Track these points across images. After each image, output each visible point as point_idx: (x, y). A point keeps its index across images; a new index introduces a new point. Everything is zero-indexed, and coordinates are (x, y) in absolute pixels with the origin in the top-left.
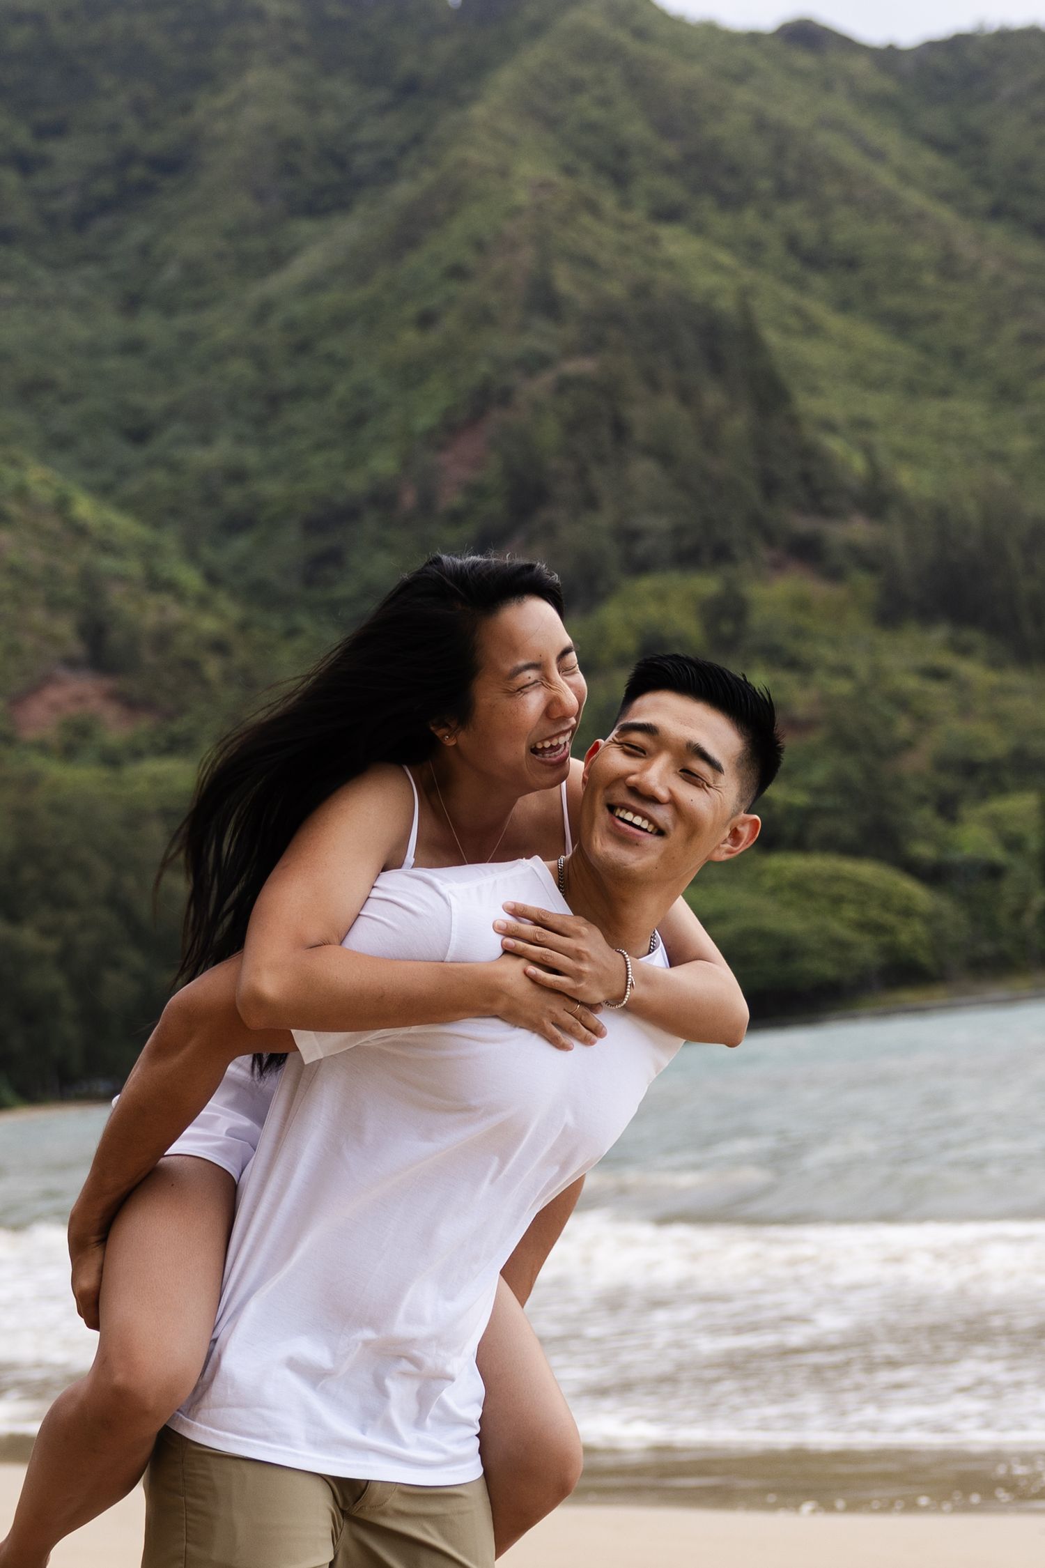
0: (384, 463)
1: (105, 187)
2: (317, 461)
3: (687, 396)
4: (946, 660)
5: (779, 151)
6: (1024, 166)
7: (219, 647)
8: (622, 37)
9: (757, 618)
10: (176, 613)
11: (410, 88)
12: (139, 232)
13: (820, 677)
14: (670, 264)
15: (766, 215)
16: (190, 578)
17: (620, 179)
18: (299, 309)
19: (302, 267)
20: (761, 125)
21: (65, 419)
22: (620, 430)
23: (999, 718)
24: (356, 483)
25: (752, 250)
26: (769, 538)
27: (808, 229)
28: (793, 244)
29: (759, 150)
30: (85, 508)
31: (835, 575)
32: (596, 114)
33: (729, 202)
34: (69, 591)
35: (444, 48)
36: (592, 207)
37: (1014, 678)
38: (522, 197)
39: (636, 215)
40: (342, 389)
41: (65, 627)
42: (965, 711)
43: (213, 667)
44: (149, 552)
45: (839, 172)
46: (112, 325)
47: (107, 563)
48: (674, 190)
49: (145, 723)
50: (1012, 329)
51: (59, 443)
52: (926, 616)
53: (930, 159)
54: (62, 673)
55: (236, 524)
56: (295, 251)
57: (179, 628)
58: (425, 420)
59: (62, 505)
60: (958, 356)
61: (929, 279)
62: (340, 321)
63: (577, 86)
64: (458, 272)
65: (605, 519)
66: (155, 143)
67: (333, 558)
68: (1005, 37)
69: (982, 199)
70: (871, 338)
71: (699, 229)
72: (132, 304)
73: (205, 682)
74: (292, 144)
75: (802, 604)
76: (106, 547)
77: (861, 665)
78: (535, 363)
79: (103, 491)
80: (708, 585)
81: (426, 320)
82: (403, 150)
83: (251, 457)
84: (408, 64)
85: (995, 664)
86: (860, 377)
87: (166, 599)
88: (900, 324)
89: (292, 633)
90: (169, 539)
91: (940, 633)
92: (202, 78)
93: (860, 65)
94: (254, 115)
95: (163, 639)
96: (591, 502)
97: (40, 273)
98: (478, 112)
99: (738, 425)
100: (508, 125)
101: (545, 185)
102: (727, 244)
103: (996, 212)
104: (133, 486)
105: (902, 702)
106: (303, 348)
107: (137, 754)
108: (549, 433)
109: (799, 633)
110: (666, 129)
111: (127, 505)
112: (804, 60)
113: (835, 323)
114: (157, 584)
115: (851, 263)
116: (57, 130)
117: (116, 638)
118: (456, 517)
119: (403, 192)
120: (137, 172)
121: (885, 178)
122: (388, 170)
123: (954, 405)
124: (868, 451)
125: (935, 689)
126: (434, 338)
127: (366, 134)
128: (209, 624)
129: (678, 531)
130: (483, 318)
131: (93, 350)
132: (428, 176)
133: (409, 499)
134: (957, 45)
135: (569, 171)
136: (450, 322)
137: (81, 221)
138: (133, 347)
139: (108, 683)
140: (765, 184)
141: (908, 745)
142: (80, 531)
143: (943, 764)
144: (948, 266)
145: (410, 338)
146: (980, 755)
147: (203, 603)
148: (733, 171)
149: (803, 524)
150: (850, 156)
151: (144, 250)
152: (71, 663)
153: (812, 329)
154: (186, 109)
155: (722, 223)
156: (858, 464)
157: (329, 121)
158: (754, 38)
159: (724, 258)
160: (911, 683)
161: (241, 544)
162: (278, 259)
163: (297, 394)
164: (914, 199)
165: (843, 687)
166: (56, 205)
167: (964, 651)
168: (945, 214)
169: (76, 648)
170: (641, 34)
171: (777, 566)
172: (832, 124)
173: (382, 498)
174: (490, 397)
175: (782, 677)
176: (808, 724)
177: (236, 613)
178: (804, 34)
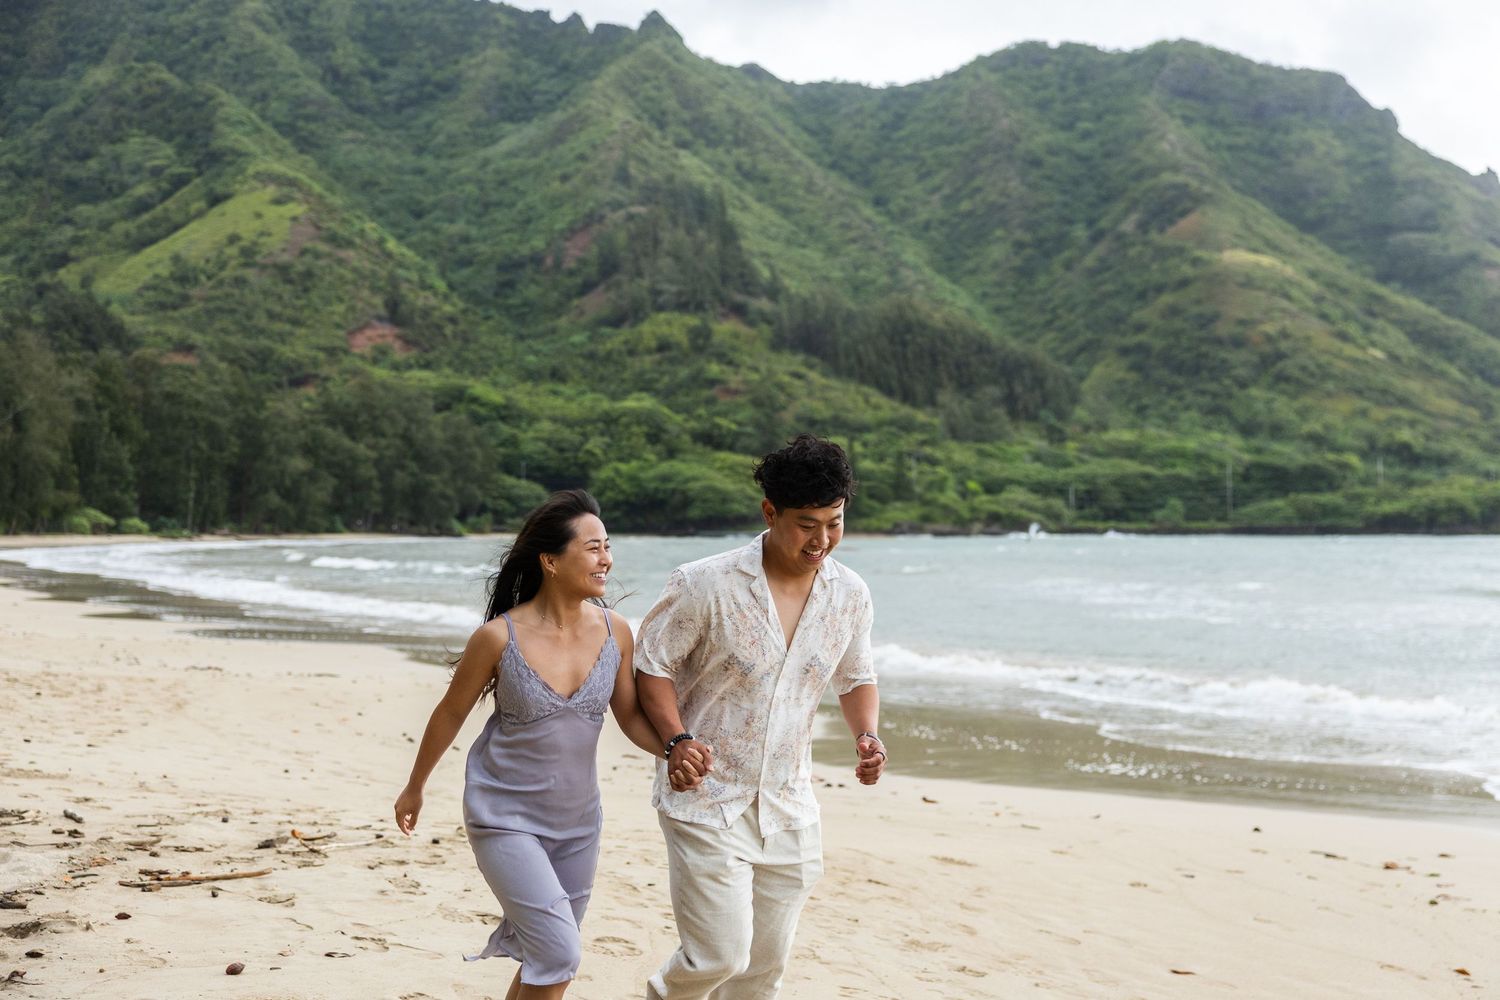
0: (539, 243)
1: (412, 93)
2: (505, 237)
3: (689, 231)
4: (803, 370)
5: (737, 123)
6: (848, 146)
7: (453, 320)
8: (669, 59)
9: (716, 339)
10: (433, 301)
11: (565, 67)
12: (427, 117)
13: (743, 370)
14: (682, 168)
15: (728, 152)
16: (441, 285)
17: (661, 125)
18: (503, 164)
19: (505, 145)
20: (730, 110)
21: (382, 202)
22: (657, 242)
23: (826, 400)
24: (525, 250)
25: (720, 167)
26: (722, 301)
27: (747, 161)
28: (739, 167)
29: (728, 121)
30: (392, 245)
31: (751, 324)
32: (653, 93)
33: (711, 143)
34: (382, 283)
35: (584, 52)
36: (649, 136)
37: (834, 382)
38: (616, 126)
39: (668, 143)
40: (520, 205)
41: (378, 300)
42: (810, 394)
43: (449, 330)
44: (423, 270)
45: (765, 137)
46: (410, 160)
47: (401, 272)
48: (687, 135)
49: (414, 352)
50: (836, 221)
51: (378, 213)
52: (794, 348)
53: (805, 137)
54: (375, 322)
55: (465, 262)
56: (502, 137)
57: (434, 308)
58: (559, 226)
59: (381, 242)
60: (811, 230)
61: (801, 192)
62: (522, 173)
63: (646, 79)
64: (582, 158)
65: (646, 283)
66: (439, 76)
67: (509, 285)
68: (845, 85)
69: (827, 159)
70: (771, 215)
71: (696, 154)
72: (420, 151)
73: (445, 336)
74: (506, 87)
75: (736, 336)
76: (401, 265)
77: (763, 367)
78: (617, 205)
79: (400, 238)
80: (693, 321)
81: (565, 178)
82: (559, 97)
83: (474, 232)
84: (566, 56)
85: (824, 375)
86: (765, 232)
87: (428, 293)
88: (786, 211)
89: (487, 318)
90: (432, 266)
91: (800, 357)
92: (465, 48)
93: (777, 89)
94: (489, 70)
95: (426, 313)
96: (639, 274)
97: (377, 130)
98: (598, 83)
99: (712, 247)
100: (611, 92)
101: (628, 122)
102: (709, 162)
103: (833, 166)
104: (414, 238)
105: (781, 387)
106: (503, 183)
107: (410, 367)
108: (622, 238)
109: (734, 349)
110: (686, 104)
111: (410, 246)
112: (752, 83)
113: (756, 206)
114: (425, 286)
115: (765, 180)
116: (392, 63)
117: (403, 308)
118: (571, 273)
119: (558, 116)
120: (429, 89)
121: (786, 144)
122: (551, 105)
123: (807, 252)
124: (772, 268)
125: (797, 383)
126: (568, 187)
127: (542, 86)
128: (448, 308)
129: (680, 294)
130: (592, 180)
131: (399, 170)
132: (571, 111)
133: (549, 261)
134: (823, 85)
135: (638, 118)
136: (576, 181)
137: (399, 107)
138: (420, 171)
139: (397, 331)
140: (729, 137)
141: (784, 408)
142: (389, 255)
143: (799, 419)
144: (810, 187)
145: (556, 184)
146: (818, 416)
147: (446, 297)
148: (714, 129)
149: (739, 298)
150: (769, 130)
151: (428, 126)
152: (380, 319)
153: (745, 208)
154: (456, 62)
155: (708, 153)
156: (766, 273)
157: (524, 78)
158: (729, 69)
159: (708, 169)
160: (786, 379)
161: (466, 272)
162: (494, 140)
163: (499, 204)
164: (797, 154)
165: (755, 377)
166: (388, 98)
167: (811, 367)
168: (810, 163)
169: (382, 311)
170: (678, 59)
171: (725, 316)
172: (764, 115)
173: (536, 259)
174: (592, 219)
175: (725, 368)
176: (736, 392)
177: (461, 305)
178: (753, 71)
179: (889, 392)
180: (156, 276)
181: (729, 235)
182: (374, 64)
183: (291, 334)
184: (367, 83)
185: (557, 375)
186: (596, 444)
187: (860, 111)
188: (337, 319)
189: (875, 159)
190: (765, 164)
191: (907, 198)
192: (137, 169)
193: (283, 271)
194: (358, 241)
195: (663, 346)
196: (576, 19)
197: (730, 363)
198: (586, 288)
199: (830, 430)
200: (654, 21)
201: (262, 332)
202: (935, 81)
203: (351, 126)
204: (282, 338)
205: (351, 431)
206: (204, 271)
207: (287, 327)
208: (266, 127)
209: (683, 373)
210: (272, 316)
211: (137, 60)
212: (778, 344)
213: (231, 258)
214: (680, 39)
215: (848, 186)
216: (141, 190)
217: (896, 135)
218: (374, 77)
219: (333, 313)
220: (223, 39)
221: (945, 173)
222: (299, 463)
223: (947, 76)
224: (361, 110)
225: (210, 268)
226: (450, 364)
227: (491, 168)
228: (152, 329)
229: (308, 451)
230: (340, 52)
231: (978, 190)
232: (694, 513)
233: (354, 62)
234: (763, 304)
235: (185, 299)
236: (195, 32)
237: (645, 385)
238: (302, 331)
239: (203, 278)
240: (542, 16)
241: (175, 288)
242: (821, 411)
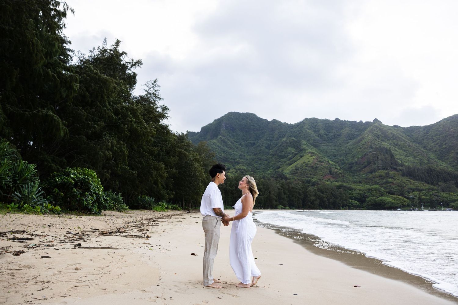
0: (356, 160)
1: (333, 137)
2: (350, 159)
3: (384, 155)
4: (409, 180)
5: (393, 136)
6: (417, 138)
7: (341, 174)
8: (379, 126)
9: (390, 175)
10: (337, 171)
11: (360, 130)
12: (336, 140)
13: (396, 180)
14: (383, 145)
15: (392, 141)
16: (339, 168)
17: (378, 138)
18: (349, 147)
19: (349, 144)
20: (391, 134)
21: (329, 155)
22: (378, 158)
23: (414, 185)
24: (354, 161)
25: (391, 144)
26: (391, 168)
27: (396, 143)
28: (394, 144)
29: (391, 136)
30: (330, 162)
31: (398, 171)
32: (376, 132)
33: (388, 140)
34: (328, 168)
35: (363, 127)
36: (376, 140)
37: (416, 182)
38: (369, 139)
39: (380, 141)
40: (353, 154)
41: (328, 171)
42: (410, 184)
43: (340, 175)
44: (336, 165)
45: (399, 138)
46: (333, 148)
47: (332, 166)
48: (383, 139)
49: (334, 179)
50: (415, 152)
51: (328, 156)
52: (407, 176)
53: (408, 137)
54: (327, 175)
55: (343, 164)
58: (359, 157)
59: (328, 161)
60: (410, 154)
61: (407, 147)
62: (353, 148)
63: (375, 130)
64: (363, 145)
65: (376, 165)
66: (338, 134)
67: (351, 167)
68: (415, 127)
69: (413, 140)
70: (401, 151)
71: (385, 142)
72: (335, 146)
73: (340, 176)
74: (349, 134)
75: (395, 174)
76: (332, 165)
77: (400, 179)
78: (370, 152)
79: (332, 160)
80: (386, 172)
81: (360, 148)
82: (359, 135)
83: (344, 158)
84: (360, 128)
85: (414, 180)
86: (400, 155)
87: (336, 169)
88: (405, 151)
89: (347, 173)
90: (337, 165)
92: (342, 129)
93: (401, 129)
94: (346, 131)
95: (336, 172)
96: (375, 164)
97: (327, 143)
98: (366, 132)
99: (389, 158)
100: (368, 133)
101: (372, 138)
103: (414, 142)
104: (334, 160)
105: (404, 183)
106: (349, 150)
107: (333, 182)
109: (394, 176)
110: (383, 134)
111: (333, 162)
112: (396, 128)
113: (398, 150)
114: (336, 168)
115: (400, 145)
116: (330, 132)
117: (332, 172)
118: (362, 164)
119: (359, 138)
120: (336, 136)
121: (403, 138)
122: (357, 136)
123: (409, 158)
124: (401, 161)
125: (408, 182)
126: (361, 150)
127: (356, 133)
128: (340, 172)
129: (383, 167)
130: (366, 148)
131: (331, 150)
132: (361, 137)
133: (358, 163)
134: (411, 127)
135: (374, 137)
136: (363, 149)
137: (331, 139)
138: (335, 149)
139: (331, 176)
140: (392, 139)
141: (405, 187)
142: (330, 163)
143: (408, 189)
144: (409, 146)
145: (359, 149)
147: (340, 170)
148: (389, 137)
149: (395, 167)
150: (400, 136)
151: (336, 142)
152: (328, 174)
153: (396, 151)
154: (340, 131)
155: (388, 142)
156: (400, 162)
157: (352, 132)
158: (391, 126)
159: (388, 144)
160: (405, 181)
161: (343, 166)
162: (348, 143)
163: (349, 154)
164: (406, 140)
165: (399, 181)
166: (329, 138)
167: (411, 179)
168: (409, 141)
169: (329, 173)
170: (381, 126)
171: (392, 170)
172: (399, 134)
173: (356, 163)
174: (366, 154)
175: (393, 180)
176: (395, 184)
177: (342, 171)
178: (396, 126)
179: (428, 183)
180: (293, 169)
181: (392, 156)
182: (327, 133)
183: (314, 177)
184: (326, 136)
185: (360, 182)
186: (367, 194)
187: (419, 131)
188: (321, 174)
189: (423, 140)
190: (400, 143)
191: (430, 146)
192: (290, 153)
193: (312, 167)
194: (324, 161)
195: (380, 176)
196: (361, 121)
197: (394, 179)
198: (365, 167)
199: (415, 191)
200: (376, 120)
201: (309, 177)
202: (435, 124)
203: (323, 143)
204: (312, 178)
205: (322, 193)
206: (300, 168)
207: (313, 176)
208: (310, 145)
209: (384, 181)
210: (311, 174)
211: (289, 136)
212: (403, 175)
213: (304, 165)
214: (381, 123)
215: (417, 145)
216: (290, 156)
217: (427, 135)
218: (327, 135)
219: (320, 173)
220: (302, 132)
221: (439, 140)
222: (313, 198)
223: (437, 123)
224: (325, 140)
225: (301, 167)
226: (340, 181)
227: (347, 148)
228: (292, 177)
229: (315, 196)
230: (321, 132)
231: (447, 143)
232: (387, 206)
233: (323, 133)
234: (400, 168)
235: (297, 173)
236: (298, 131)
237: (377, 184)
238: (316, 177)
239: (300, 169)
240: (355, 122)
241: (296, 171)
242: (413, 187)
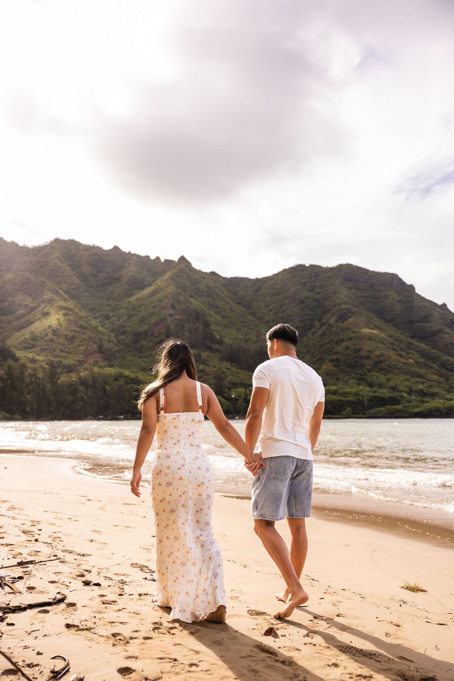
0: (146, 327)
1: (107, 281)
2: (136, 326)
3: (194, 323)
4: (230, 367)
5: (209, 290)
6: (243, 297)
7: (119, 352)
8: (187, 270)
9: (202, 357)
10: (113, 346)
11: (155, 273)
12: (111, 288)
13: (211, 367)
14: (192, 304)
15: (206, 299)
16: (115, 340)
17: (185, 291)
18: (135, 303)
19: (135, 297)
20: (206, 286)
21: (97, 315)
22: (183, 327)
23: (237, 377)
24: (142, 329)
25: (203, 303)
26: (204, 346)
27: (212, 302)
28: (209, 303)
29: (206, 289)
31: (214, 353)
32: (182, 281)
33: (201, 296)
34: (96, 340)
35: (160, 268)
36: (181, 294)
37: (239, 371)
38: (170, 291)
39: (187, 296)
40: (140, 316)
41: (95, 346)
42: (232, 375)
43: (117, 355)
44: (110, 336)
46: (106, 302)
47: (102, 336)
48: (193, 293)
49: (106, 362)
50: (240, 320)
51: (96, 318)
52: (227, 360)
53: (230, 294)
54: (94, 353)
55: (123, 333)
56: (135, 294)
57: (113, 348)
58: (152, 322)
59: (97, 327)
60: (232, 323)
61: (229, 311)
62: (141, 306)
63: (180, 276)
64: (160, 301)
66: (115, 276)
67: (137, 341)
68: (242, 278)
69: (237, 301)
70: (219, 318)
71: (196, 299)
72: (109, 299)
73: (116, 357)
74: (136, 279)
75: (209, 356)
76: (102, 334)
77: (217, 366)
78: (171, 315)
79: (102, 326)
81: (154, 307)
82: (153, 282)
83: (126, 324)
84: (155, 269)
85: (237, 369)
86: (217, 324)
87: (111, 344)
88: (224, 317)
89: (130, 351)
90: (112, 335)
91: (229, 363)
92: (123, 267)
93: (221, 279)
94: (131, 273)
95: (110, 349)
97: (95, 292)
99: (201, 328)
101: (174, 290)
102: (200, 302)
103: (239, 303)
104: (107, 326)
105: (223, 373)
106: (135, 309)
107: (105, 367)
108: (172, 326)
109: (208, 361)
110: (192, 284)
111: (106, 328)
112: (213, 277)
113: (215, 316)
114: (110, 341)
115: (217, 307)
116: (100, 272)
117: (104, 348)
118: (156, 337)
119: (152, 288)
120: (112, 280)
121: (224, 296)
122: (150, 285)
123: (231, 330)
124: (220, 335)
125: (228, 371)
126: (155, 310)
127: (147, 279)
128: (117, 348)
130: (164, 308)
131: (102, 305)
132: (156, 286)
133: (149, 333)
134: (236, 278)
135: (177, 288)
136: (158, 308)
137: (102, 286)
138: (109, 305)
139: (101, 355)
140: (206, 294)
141: (224, 379)
142: (99, 332)
143: (229, 383)
144: (231, 309)
145: (152, 309)
146: (234, 382)
147: (117, 345)
148: (201, 292)
149: (210, 345)
150: (219, 292)
151: (112, 291)
152: (96, 352)
153: (211, 316)
154: (121, 271)
155: (200, 299)
156: (218, 336)
157: (142, 276)
158: (206, 273)
159: (199, 304)
160: (225, 370)
161: (123, 337)
162: (132, 296)
163: (133, 315)
164: (228, 299)
165: (215, 369)
166: (98, 283)
167: (232, 366)
168: (231, 302)
169: (97, 349)
170: (190, 270)
171: (205, 350)
172: (217, 287)
173: (146, 333)
174: (163, 320)
175: (205, 367)
176: (209, 374)
177: (121, 347)
178: (213, 274)
180: (25, 338)
181: (206, 325)
182: (95, 272)
183: (67, 356)
184: (93, 278)
187: (247, 286)
188: (82, 352)
189: (252, 301)
190: (217, 302)
191: (262, 313)
192: (20, 305)
193: (65, 336)
194: (89, 327)
196: (158, 258)
197: (207, 365)
199: (239, 386)
200: (182, 259)
201: (58, 356)
202: (270, 276)
203: (87, 291)
204: (65, 358)
206: (40, 337)
207: (66, 354)
208: (61, 292)
210: (62, 351)
211: (21, 271)
212: (221, 360)
213: (49, 332)
214: (190, 264)
215: (243, 309)
216: (21, 312)
217: (258, 294)
218: (95, 276)
219: (80, 350)
220: (48, 265)
221: (274, 305)
222: (70, 398)
223: (274, 275)
224: (91, 286)
225: (43, 336)
226: (118, 366)
227: (131, 304)
228: (24, 355)
229: (73, 393)
230: (84, 268)
231: (284, 310)
233: (88, 271)
234: (217, 346)
235: (34, 346)
236: (39, 263)
238: (71, 356)
239: (39, 339)
240: (147, 257)
241: (32, 343)
242: (235, 380)
